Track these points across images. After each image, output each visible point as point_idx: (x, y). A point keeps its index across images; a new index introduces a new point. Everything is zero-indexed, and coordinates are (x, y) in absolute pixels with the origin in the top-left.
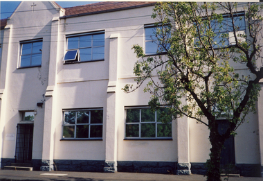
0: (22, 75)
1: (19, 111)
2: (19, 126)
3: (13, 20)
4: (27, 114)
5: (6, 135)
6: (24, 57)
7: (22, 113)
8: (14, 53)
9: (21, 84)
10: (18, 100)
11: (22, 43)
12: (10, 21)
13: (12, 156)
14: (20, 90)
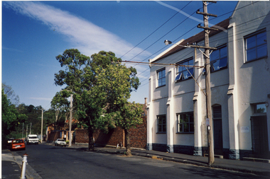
0: (250, 69)
1: (251, 104)
2: (253, 119)
3: (234, 18)
4: (259, 107)
5: (241, 128)
6: (249, 51)
7: (253, 106)
8: (240, 49)
9: (249, 78)
10: (249, 94)
11: (246, 38)
12: (233, 20)
13: (249, 148)
14: (249, 83)
